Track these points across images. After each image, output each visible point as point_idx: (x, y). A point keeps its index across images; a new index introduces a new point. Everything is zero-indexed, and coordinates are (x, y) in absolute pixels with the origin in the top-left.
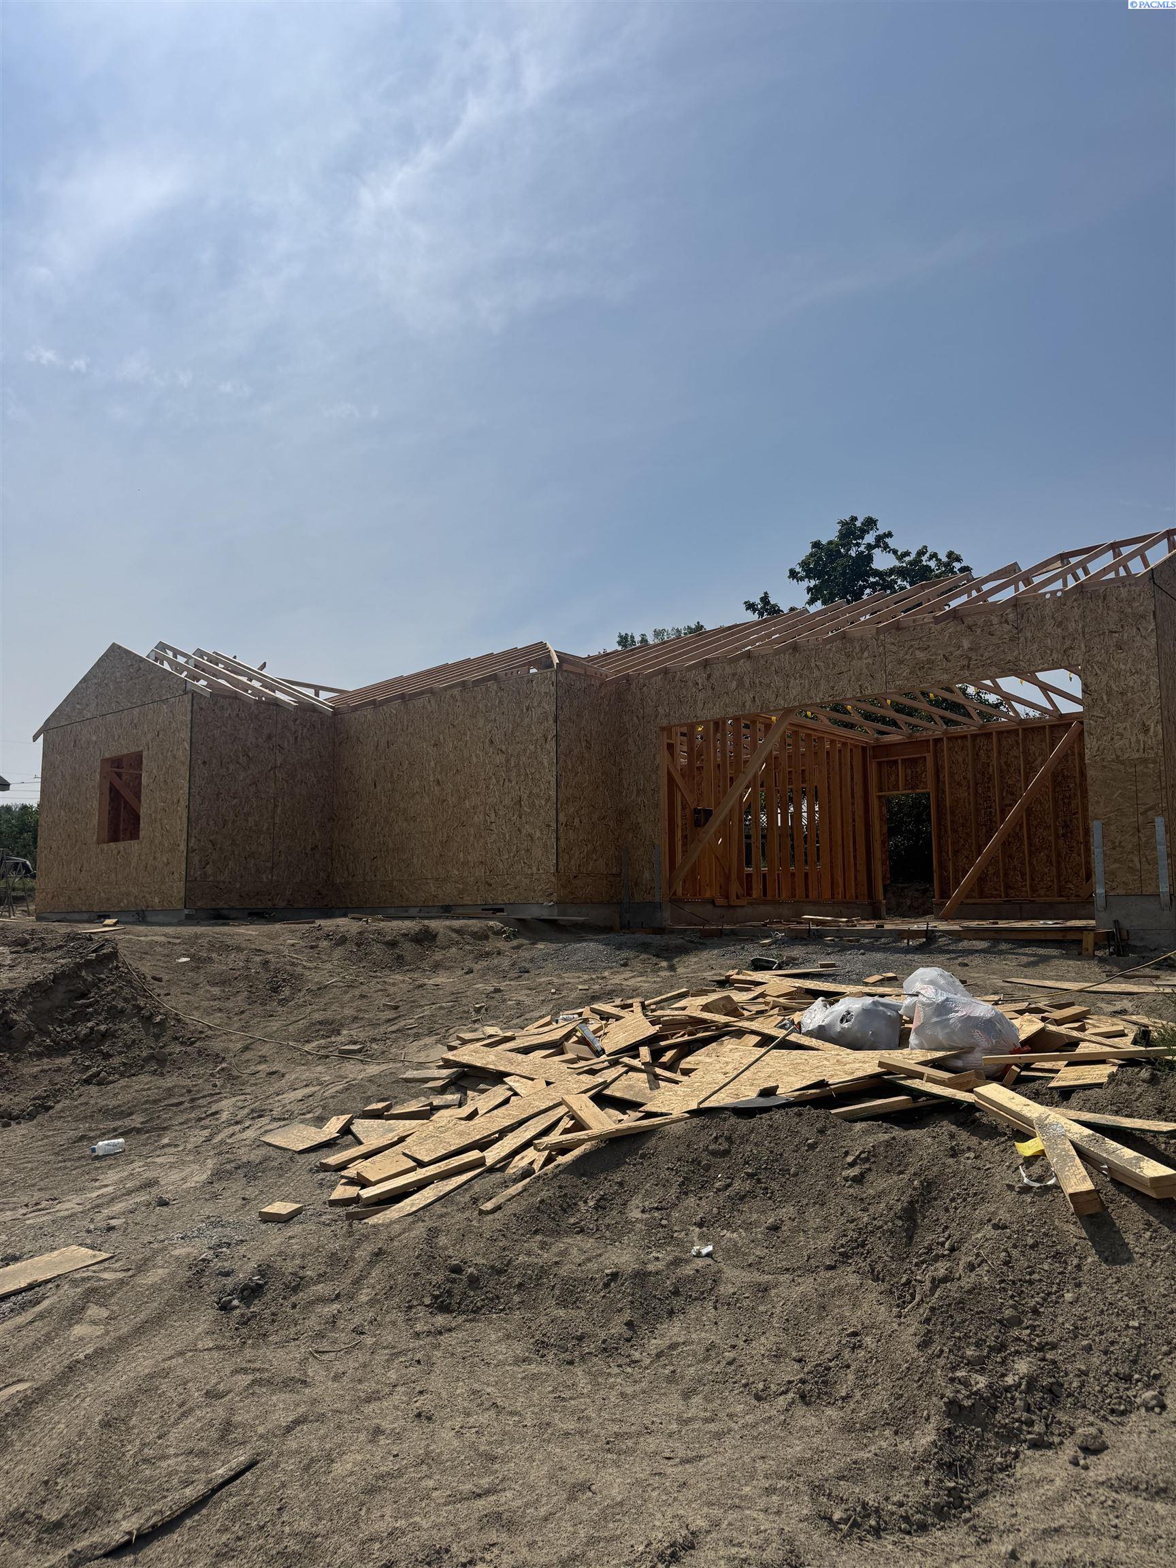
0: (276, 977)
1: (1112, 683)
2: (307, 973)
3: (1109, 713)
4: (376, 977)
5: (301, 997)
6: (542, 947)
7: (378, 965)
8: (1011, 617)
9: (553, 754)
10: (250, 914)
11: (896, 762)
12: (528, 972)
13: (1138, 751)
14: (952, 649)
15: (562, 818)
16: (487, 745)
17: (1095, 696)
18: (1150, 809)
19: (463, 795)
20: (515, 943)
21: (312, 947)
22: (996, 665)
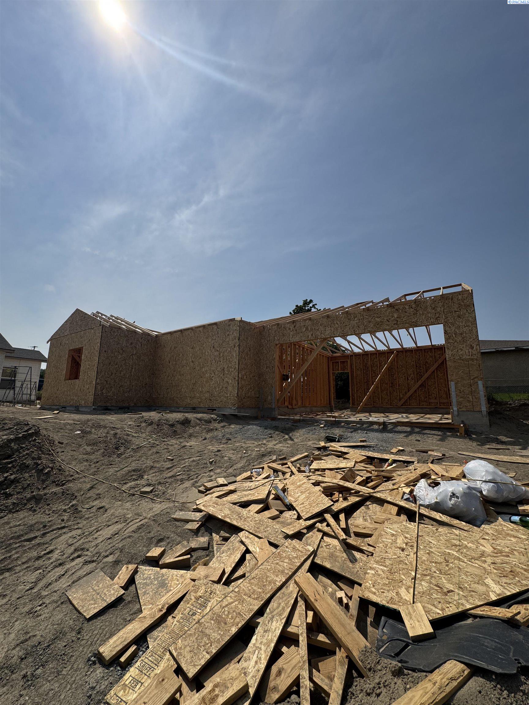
0: (119, 442)
1: (457, 330)
2: (133, 439)
3: (456, 341)
4: (164, 441)
5: (129, 452)
6: (234, 427)
7: (166, 435)
8: (414, 306)
9: (237, 352)
10: (120, 408)
11: (338, 362)
12: (230, 440)
13: (469, 355)
14: (390, 317)
15: (240, 376)
16: (212, 348)
17: (450, 335)
18: (475, 378)
19: (202, 367)
20: (222, 424)
21: (138, 426)
22: (408, 323)
